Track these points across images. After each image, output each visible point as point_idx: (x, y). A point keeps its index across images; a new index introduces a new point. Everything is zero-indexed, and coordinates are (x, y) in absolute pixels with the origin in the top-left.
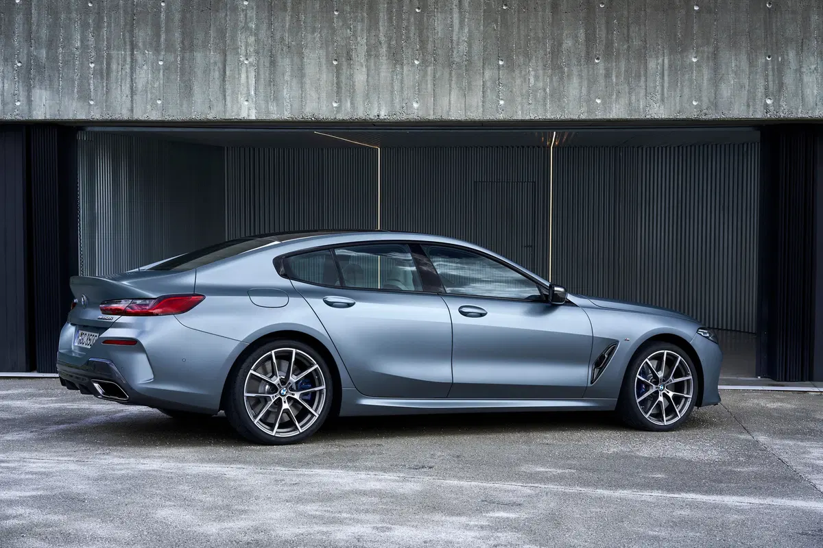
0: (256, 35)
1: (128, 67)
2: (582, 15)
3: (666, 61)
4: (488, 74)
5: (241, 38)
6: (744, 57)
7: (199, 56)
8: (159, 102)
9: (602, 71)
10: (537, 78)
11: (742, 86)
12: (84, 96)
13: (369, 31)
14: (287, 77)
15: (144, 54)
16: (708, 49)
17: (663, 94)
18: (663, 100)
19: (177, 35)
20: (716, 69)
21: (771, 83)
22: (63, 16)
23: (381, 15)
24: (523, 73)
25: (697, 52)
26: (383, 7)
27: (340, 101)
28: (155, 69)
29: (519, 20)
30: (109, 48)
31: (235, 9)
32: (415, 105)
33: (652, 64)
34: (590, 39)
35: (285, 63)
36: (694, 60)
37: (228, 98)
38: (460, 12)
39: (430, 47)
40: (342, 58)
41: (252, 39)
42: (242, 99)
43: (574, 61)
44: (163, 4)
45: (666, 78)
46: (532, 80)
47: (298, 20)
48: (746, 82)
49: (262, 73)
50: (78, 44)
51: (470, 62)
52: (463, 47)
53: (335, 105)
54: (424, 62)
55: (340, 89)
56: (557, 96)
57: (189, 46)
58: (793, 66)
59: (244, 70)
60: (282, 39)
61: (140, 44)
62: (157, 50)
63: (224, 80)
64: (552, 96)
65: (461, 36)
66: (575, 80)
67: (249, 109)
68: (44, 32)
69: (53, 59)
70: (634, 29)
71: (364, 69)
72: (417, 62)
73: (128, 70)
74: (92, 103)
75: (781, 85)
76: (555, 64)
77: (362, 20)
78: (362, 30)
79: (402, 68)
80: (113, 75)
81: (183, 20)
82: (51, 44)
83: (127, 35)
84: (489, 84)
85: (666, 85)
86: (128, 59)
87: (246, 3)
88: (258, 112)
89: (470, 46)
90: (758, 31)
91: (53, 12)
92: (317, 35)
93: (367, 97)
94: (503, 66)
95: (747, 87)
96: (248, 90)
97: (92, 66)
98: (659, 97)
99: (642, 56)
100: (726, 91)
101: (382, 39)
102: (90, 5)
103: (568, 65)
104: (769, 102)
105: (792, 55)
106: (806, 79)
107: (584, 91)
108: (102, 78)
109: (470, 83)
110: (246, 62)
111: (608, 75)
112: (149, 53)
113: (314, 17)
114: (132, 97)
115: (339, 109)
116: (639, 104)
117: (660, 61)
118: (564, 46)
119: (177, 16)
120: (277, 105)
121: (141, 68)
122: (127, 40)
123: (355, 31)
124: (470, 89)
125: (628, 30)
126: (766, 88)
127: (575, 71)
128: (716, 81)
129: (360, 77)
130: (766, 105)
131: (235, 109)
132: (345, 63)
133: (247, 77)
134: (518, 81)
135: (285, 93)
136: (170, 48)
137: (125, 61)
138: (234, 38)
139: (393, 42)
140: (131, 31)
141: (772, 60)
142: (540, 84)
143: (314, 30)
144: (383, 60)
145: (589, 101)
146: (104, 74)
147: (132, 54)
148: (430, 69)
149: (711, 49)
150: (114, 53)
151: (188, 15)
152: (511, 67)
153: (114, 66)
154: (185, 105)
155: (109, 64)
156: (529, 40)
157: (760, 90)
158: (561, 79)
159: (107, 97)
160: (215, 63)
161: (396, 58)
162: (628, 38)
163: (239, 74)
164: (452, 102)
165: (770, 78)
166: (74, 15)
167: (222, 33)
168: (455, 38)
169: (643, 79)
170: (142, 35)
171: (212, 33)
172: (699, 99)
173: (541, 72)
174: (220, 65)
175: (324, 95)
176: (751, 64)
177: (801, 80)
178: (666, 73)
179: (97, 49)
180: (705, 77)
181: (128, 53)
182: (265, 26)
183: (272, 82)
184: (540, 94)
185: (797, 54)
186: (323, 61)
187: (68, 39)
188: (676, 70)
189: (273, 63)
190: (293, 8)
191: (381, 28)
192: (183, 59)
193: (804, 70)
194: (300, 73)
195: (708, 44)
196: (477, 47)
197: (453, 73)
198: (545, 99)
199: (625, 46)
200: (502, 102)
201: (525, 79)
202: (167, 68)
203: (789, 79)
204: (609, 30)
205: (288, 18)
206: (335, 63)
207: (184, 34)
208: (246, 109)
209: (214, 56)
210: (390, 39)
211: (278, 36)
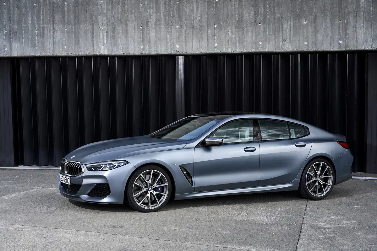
0: (107, 16)
1: (52, 32)
2: (252, 3)
3: (292, 23)
4: (210, 31)
5: (100, 18)
6: (328, 21)
7: (82, 26)
8: (65, 47)
9: (262, 29)
10: (232, 33)
11: (328, 35)
12: (34, 46)
13: (156, 13)
14: (120, 35)
15: (58, 26)
16: (311, 18)
17: (290, 39)
18: (290, 42)
19: (72, 17)
20: (315, 27)
21: (341, 33)
22: (23, 10)
23: (161, 5)
24: (226, 30)
25: (306, 19)
26: (162, 2)
27: (144, 45)
28: (63, 32)
29: (223, 6)
30: (43, 23)
31: (97, 4)
32: (177, 46)
33: (285, 25)
34: (256, 14)
35: (119, 29)
36: (305, 23)
37: (95, 45)
38: (197, 3)
39: (183, 19)
40: (144, 26)
41: (105, 18)
42: (101, 45)
43: (249, 24)
44: (66, 3)
45: (292, 31)
46: (230, 34)
47: (125, 9)
48: (330, 33)
49: (109, 33)
50: (30, 22)
51: (201, 26)
52: (198, 19)
53: (142, 47)
54: (181, 27)
55: (144, 40)
56: (241, 41)
57: (77, 22)
58: (352, 24)
59: (101, 31)
60: (118, 17)
61: (57, 22)
62: (64, 24)
63: (93, 37)
64: (239, 41)
65: (197, 14)
66: (250, 34)
67: (104, 50)
68: (16, 17)
69: (20, 29)
70: (276, 8)
71: (154, 30)
72: (177, 27)
73: (52, 34)
74: (37, 48)
75: (346, 34)
76: (240, 26)
77: (153, 8)
78: (153, 13)
79: (171, 30)
80: (46, 35)
81: (74, 10)
82: (19, 22)
83: (51, 17)
84: (210, 36)
85: (292, 35)
86: (52, 28)
87: (102, 2)
88: (108, 51)
89: (201, 19)
90: (335, 8)
91: (19, 8)
92: (133, 15)
93: (156, 43)
94: (216, 27)
95: (330, 36)
96: (104, 41)
97: (36, 32)
98: (288, 40)
99: (280, 21)
100: (320, 37)
101: (162, 16)
102: (35, 4)
103: (246, 27)
104: (341, 42)
105: (351, 19)
106: (358, 31)
107: (254, 38)
108: (41, 37)
109: (202, 36)
110: (102, 28)
111: (265, 31)
112: (60, 25)
113: (131, 7)
114: (54, 45)
115: (143, 49)
116: (279, 44)
117: (289, 23)
118: (244, 18)
119: (72, 9)
120: (116, 47)
121: (57, 32)
122: (51, 19)
123: (150, 13)
124: (202, 38)
125: (274, 10)
126: (339, 35)
127: (249, 29)
128: (315, 33)
129: (153, 34)
130: (339, 44)
131: (98, 50)
132: (145, 28)
133: (103, 35)
134: (224, 35)
135: (120, 42)
136: (69, 23)
137: (50, 29)
138: (97, 17)
139: (167, 18)
140: (53, 16)
141: (342, 22)
142: (233, 36)
143: (132, 13)
144: (163, 26)
145: (256, 43)
146: (42, 35)
147: (53, 26)
148: (184, 30)
149: (313, 18)
150: (46, 25)
151: (77, 8)
152: (220, 28)
153: (46, 32)
154: (76, 49)
155: (43, 31)
156: (228, 15)
157: (336, 37)
158: (243, 33)
159: (43, 45)
160: (89, 29)
161: (168, 25)
162: (274, 14)
163: (100, 34)
164: (194, 45)
165: (341, 31)
166: (28, 9)
167: (91, 15)
168: (194, 15)
169: (281, 32)
170: (57, 17)
171: (87, 16)
172: (308, 41)
173: (234, 30)
174: (91, 30)
175: (137, 43)
176: (332, 24)
177: (356, 31)
178: (292, 29)
179: (38, 24)
180: (310, 31)
181: (52, 26)
182: (110, 12)
183: (114, 37)
184: (234, 40)
185: (354, 19)
186: (136, 27)
187: (26, 20)
188: (296, 28)
189: (114, 29)
190: (122, 4)
191: (161, 12)
192: (75, 28)
193: (357, 26)
194: (126, 32)
195: (311, 15)
196: (205, 19)
197: (194, 31)
198: (236, 43)
199: (273, 17)
200: (216, 44)
201: (227, 33)
202: (68, 32)
203: (350, 31)
204: (265, 9)
205: (120, 8)
206: (141, 28)
207: (75, 17)
208: (103, 50)
209: (88, 26)
210: (165, 16)
211: (116, 16)
